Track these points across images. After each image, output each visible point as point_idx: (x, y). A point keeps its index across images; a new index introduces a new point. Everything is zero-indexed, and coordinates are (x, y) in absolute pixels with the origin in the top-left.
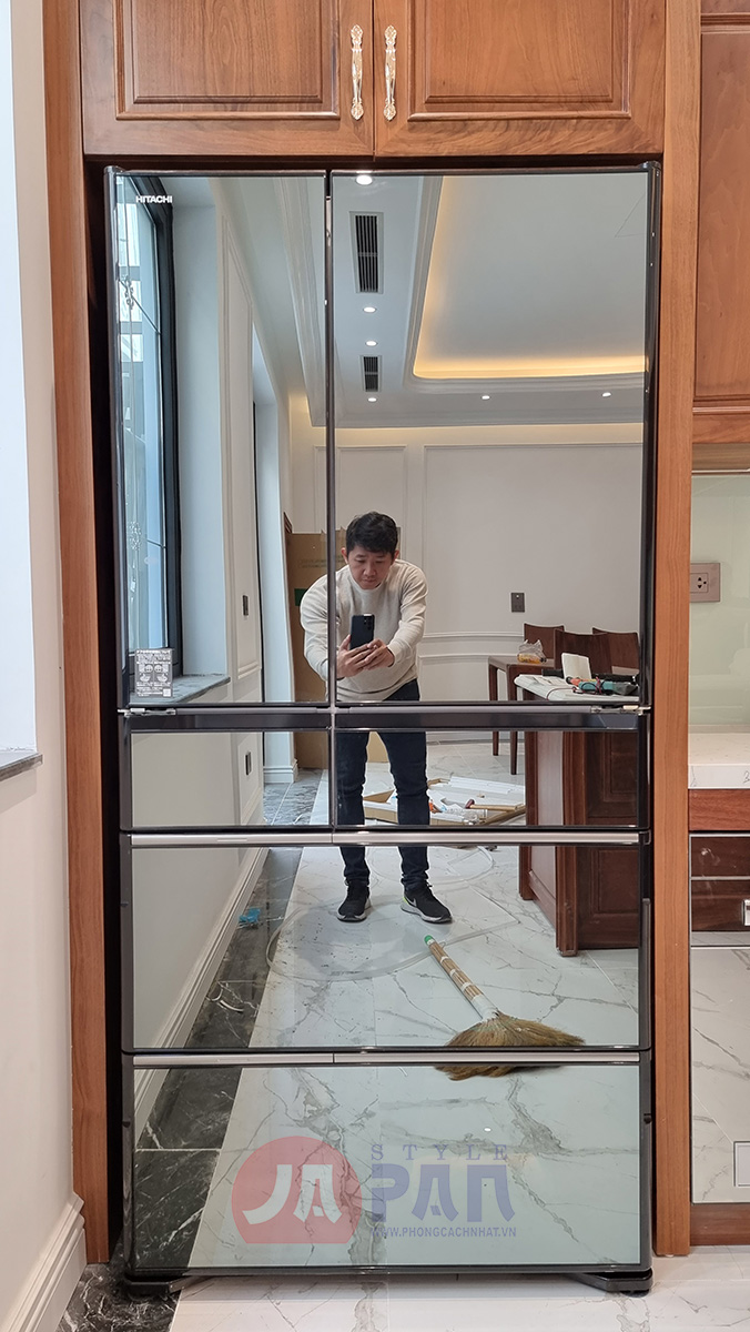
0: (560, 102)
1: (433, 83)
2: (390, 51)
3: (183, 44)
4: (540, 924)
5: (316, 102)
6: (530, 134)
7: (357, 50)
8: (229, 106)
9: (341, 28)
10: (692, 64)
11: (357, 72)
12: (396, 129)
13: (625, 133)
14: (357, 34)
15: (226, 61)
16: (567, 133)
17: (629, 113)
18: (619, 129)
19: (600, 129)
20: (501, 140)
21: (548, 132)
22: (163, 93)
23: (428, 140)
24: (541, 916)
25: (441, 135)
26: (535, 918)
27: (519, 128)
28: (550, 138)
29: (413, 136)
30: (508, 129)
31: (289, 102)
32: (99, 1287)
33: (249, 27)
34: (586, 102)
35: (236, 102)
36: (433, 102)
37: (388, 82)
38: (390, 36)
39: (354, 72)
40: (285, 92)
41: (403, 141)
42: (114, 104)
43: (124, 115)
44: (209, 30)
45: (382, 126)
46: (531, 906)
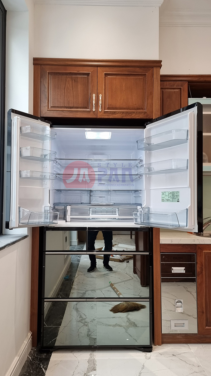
0: (133, 109)
1: (109, 105)
2: (100, 98)
3: (60, 97)
4: (137, 279)
5: (86, 108)
6: (127, 114)
7: (94, 98)
8: (69, 108)
9: (91, 94)
10: (158, 102)
11: (94, 102)
12: (101, 113)
13: (145, 115)
14: (94, 95)
15: (69, 100)
16: (134, 114)
17: (146, 111)
18: (144, 114)
19: (141, 114)
20: (122, 115)
21: (131, 114)
22: (57, 105)
23: (108, 115)
24: (138, 278)
25: (110, 114)
26: (136, 278)
27: (125, 113)
28: (131, 115)
29: (105, 114)
30: (123, 113)
31: (81, 108)
32: (35, 351)
33: (73, 94)
34: (138, 109)
35: (71, 108)
36: (109, 108)
37: (100, 104)
38: (100, 96)
39: (93, 102)
40: (80, 106)
41: (103, 115)
42: (47, 107)
43: (49, 109)
44: (66, 94)
45: (99, 112)
46: (136, 275)
